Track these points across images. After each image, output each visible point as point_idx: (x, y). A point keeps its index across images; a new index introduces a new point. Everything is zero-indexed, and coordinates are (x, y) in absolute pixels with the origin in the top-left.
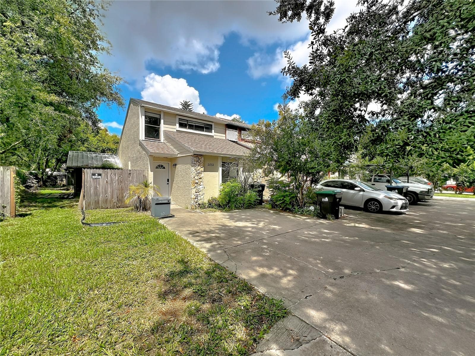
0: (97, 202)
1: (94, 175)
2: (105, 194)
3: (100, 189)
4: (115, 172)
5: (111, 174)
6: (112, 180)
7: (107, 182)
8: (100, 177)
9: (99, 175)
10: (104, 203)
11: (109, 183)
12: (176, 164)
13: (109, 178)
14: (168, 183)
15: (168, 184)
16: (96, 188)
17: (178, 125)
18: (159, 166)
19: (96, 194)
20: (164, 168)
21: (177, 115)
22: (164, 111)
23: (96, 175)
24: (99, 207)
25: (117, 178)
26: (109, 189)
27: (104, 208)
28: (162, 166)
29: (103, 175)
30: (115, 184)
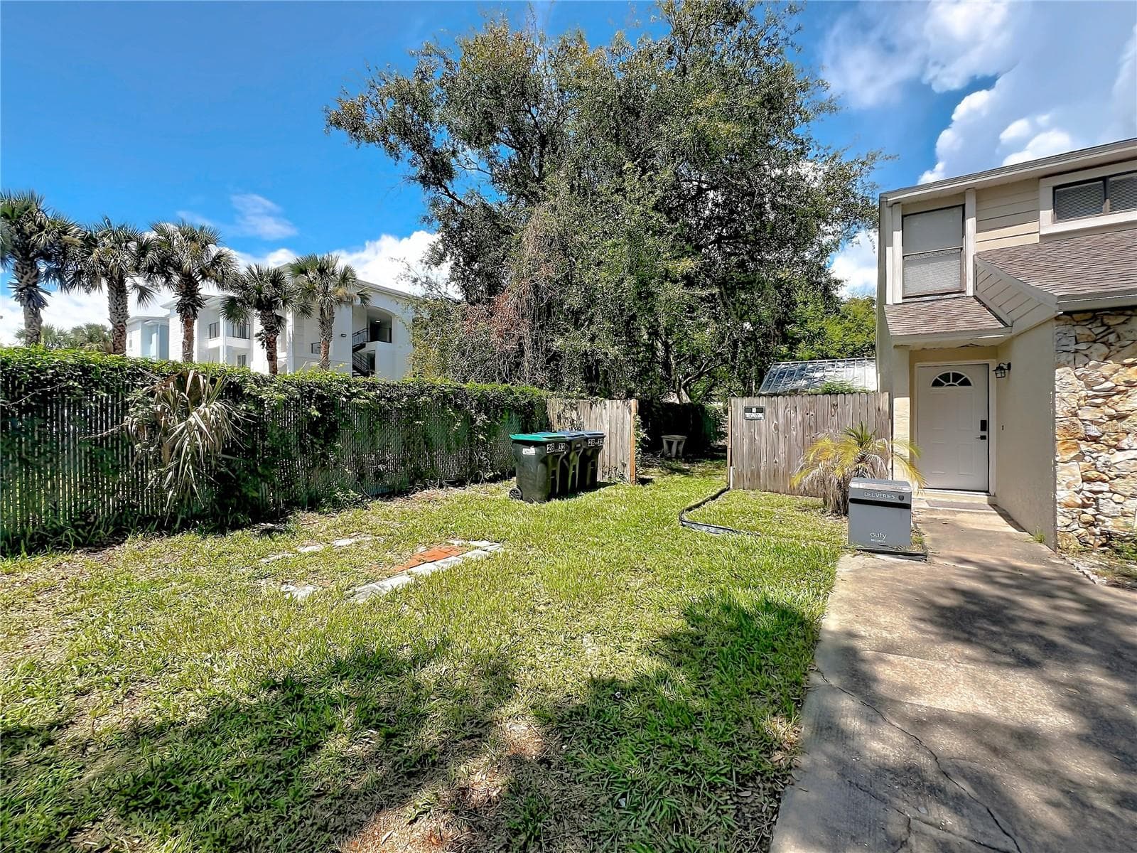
0: (756, 475)
1: (748, 410)
2: (772, 457)
3: (762, 443)
4: (795, 402)
5: (786, 408)
6: (788, 422)
7: (776, 428)
8: (760, 415)
9: (760, 410)
10: (770, 477)
11: (780, 429)
12: (1009, 366)
13: (781, 420)
14: (985, 433)
15: (983, 438)
16: (752, 440)
17: (1047, 215)
18: (946, 377)
19: (754, 454)
20: (966, 383)
21: (1046, 176)
22: (978, 187)
23: (754, 410)
24: (758, 487)
25: (800, 418)
26: (782, 445)
27: (770, 491)
28: (957, 377)
29: (768, 411)
30: (794, 433)
